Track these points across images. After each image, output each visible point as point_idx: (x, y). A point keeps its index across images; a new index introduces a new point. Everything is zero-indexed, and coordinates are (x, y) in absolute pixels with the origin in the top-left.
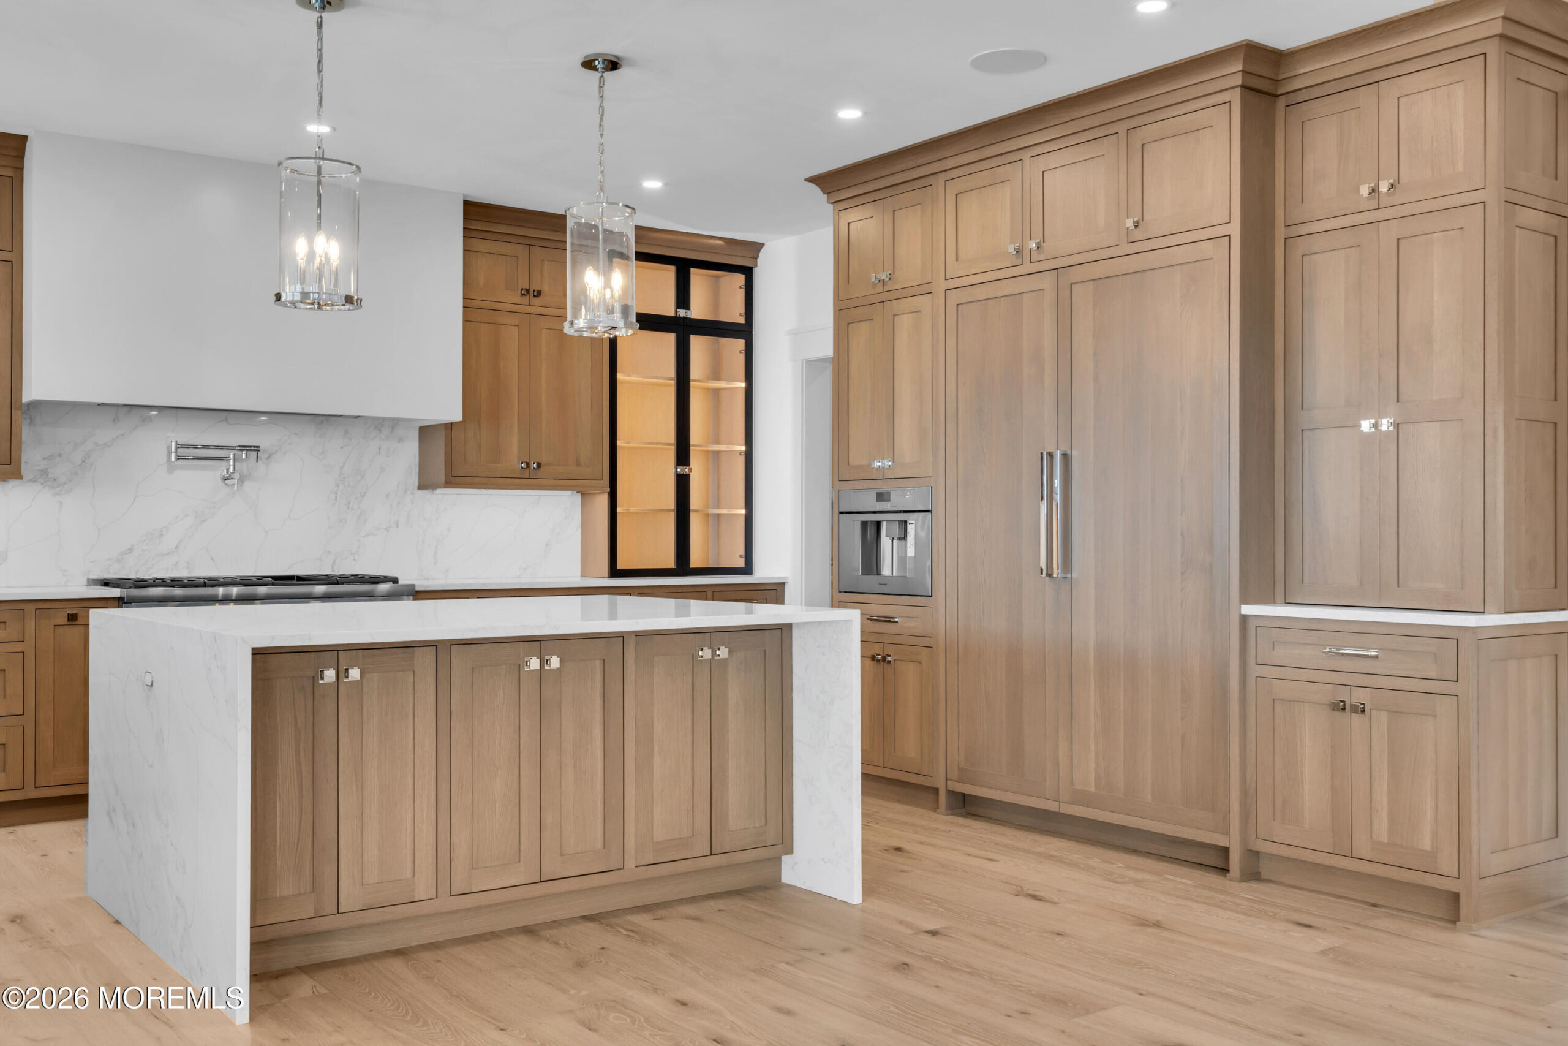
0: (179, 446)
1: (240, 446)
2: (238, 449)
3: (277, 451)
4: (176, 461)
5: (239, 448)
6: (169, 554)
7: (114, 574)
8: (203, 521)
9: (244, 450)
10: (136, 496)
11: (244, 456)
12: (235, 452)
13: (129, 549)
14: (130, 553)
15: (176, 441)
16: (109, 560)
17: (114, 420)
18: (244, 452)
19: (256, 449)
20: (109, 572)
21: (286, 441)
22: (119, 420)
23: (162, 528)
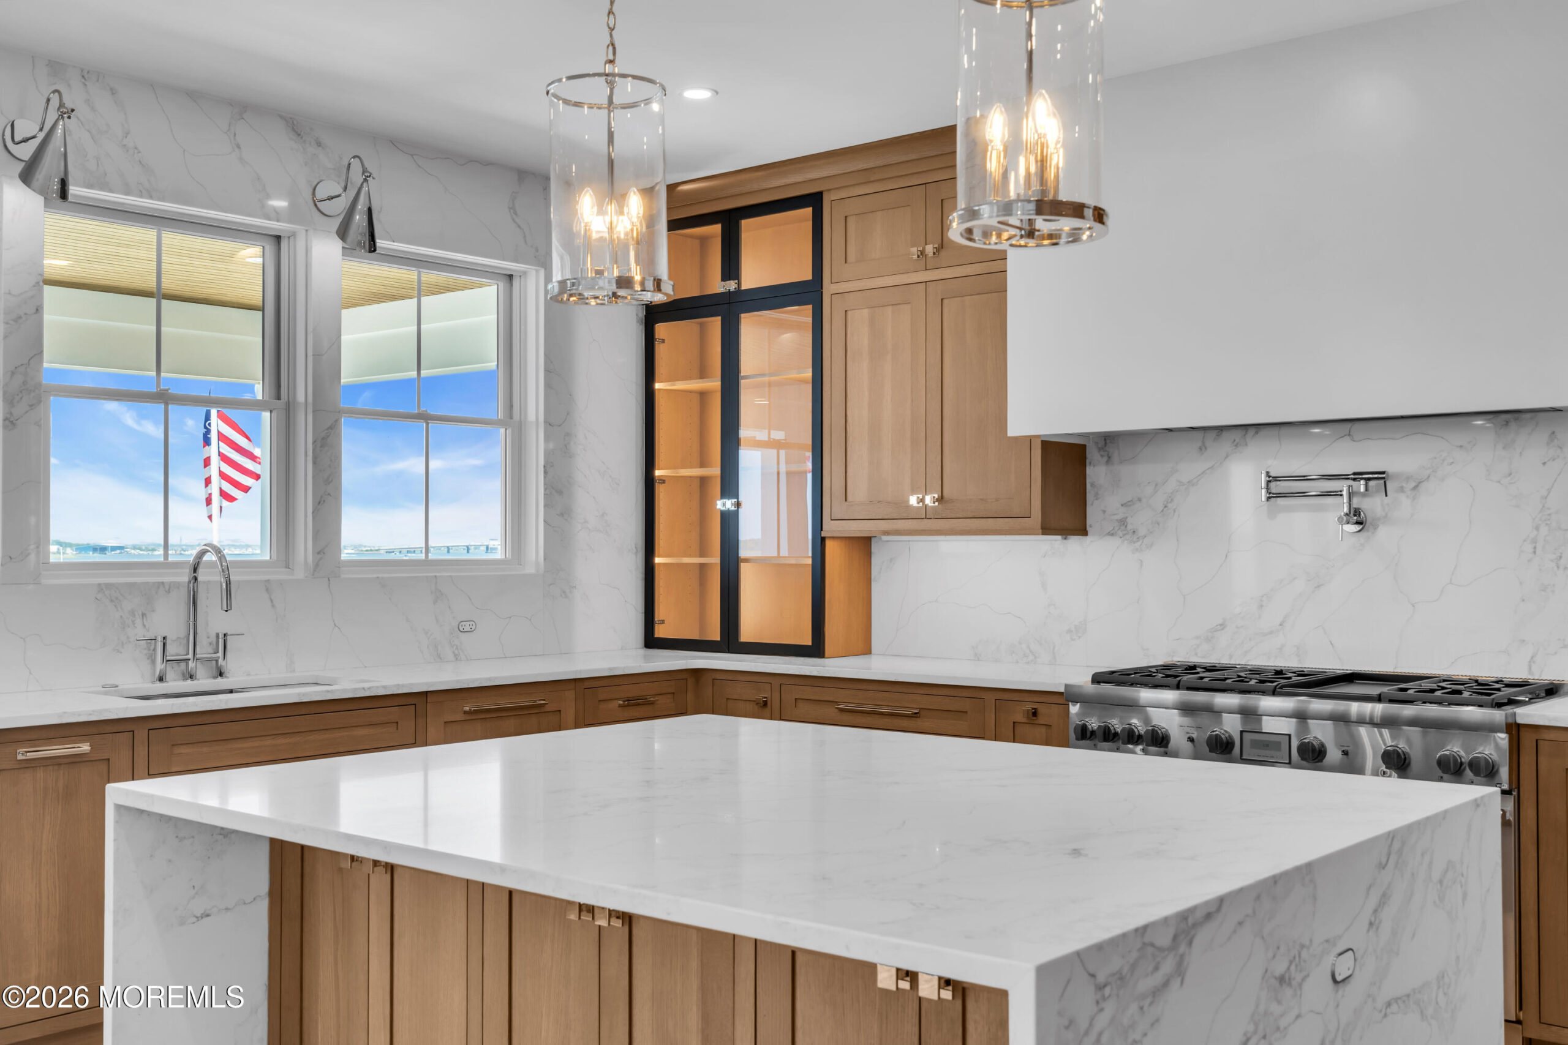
0: (1271, 479)
1: (1355, 474)
2: (1352, 479)
3: (1429, 477)
4: (1268, 500)
5: (1352, 476)
6: (1271, 633)
7: (1203, 657)
8: (1318, 587)
9: (1362, 479)
10: (1228, 552)
11: (1362, 489)
12: (1350, 482)
13: (1221, 625)
14: (1223, 629)
15: (1268, 473)
16: (1197, 638)
17: (1200, 449)
18: (1362, 482)
19: (1381, 476)
20: (1196, 654)
21: (1443, 460)
22: (1206, 448)
23: (1263, 596)
